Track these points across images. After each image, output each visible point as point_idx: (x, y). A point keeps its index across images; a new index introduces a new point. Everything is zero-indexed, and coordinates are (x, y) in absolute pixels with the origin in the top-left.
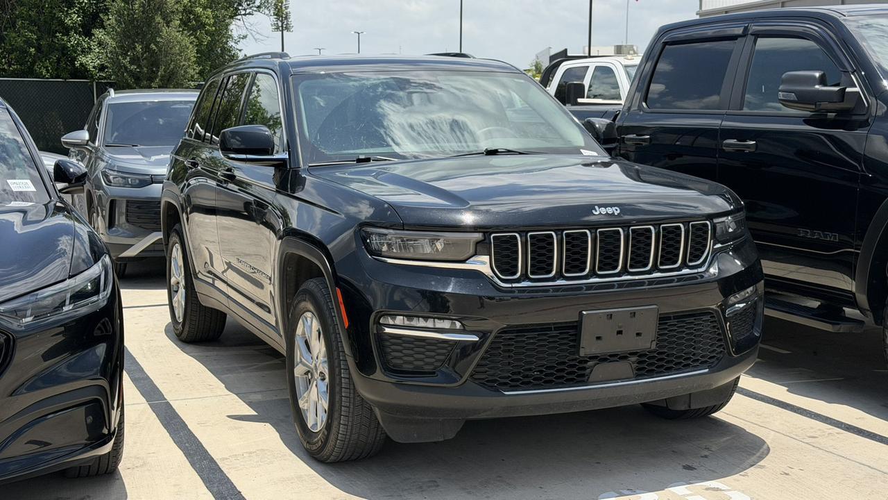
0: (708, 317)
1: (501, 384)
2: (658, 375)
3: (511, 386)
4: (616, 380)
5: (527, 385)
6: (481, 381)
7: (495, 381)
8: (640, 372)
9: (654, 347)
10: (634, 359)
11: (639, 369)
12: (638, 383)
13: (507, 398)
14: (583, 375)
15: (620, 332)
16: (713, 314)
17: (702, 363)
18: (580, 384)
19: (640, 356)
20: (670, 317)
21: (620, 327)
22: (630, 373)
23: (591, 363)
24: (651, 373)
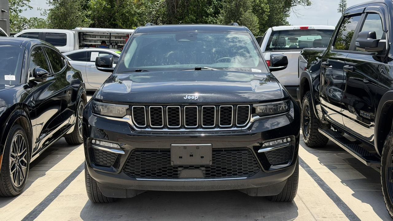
0: (246, 152)
1: (136, 175)
2: (218, 178)
3: (141, 176)
4: (194, 178)
5: (149, 176)
6: (128, 173)
7: (134, 173)
8: (207, 175)
9: (211, 163)
10: (203, 169)
11: (206, 174)
12: (204, 181)
13: (137, 181)
14: (177, 174)
15: (191, 156)
16: (249, 150)
17: (244, 174)
18: (175, 178)
19: (206, 168)
20: (223, 150)
21: (191, 153)
22: (202, 175)
23: (179, 169)
24: (213, 176)
